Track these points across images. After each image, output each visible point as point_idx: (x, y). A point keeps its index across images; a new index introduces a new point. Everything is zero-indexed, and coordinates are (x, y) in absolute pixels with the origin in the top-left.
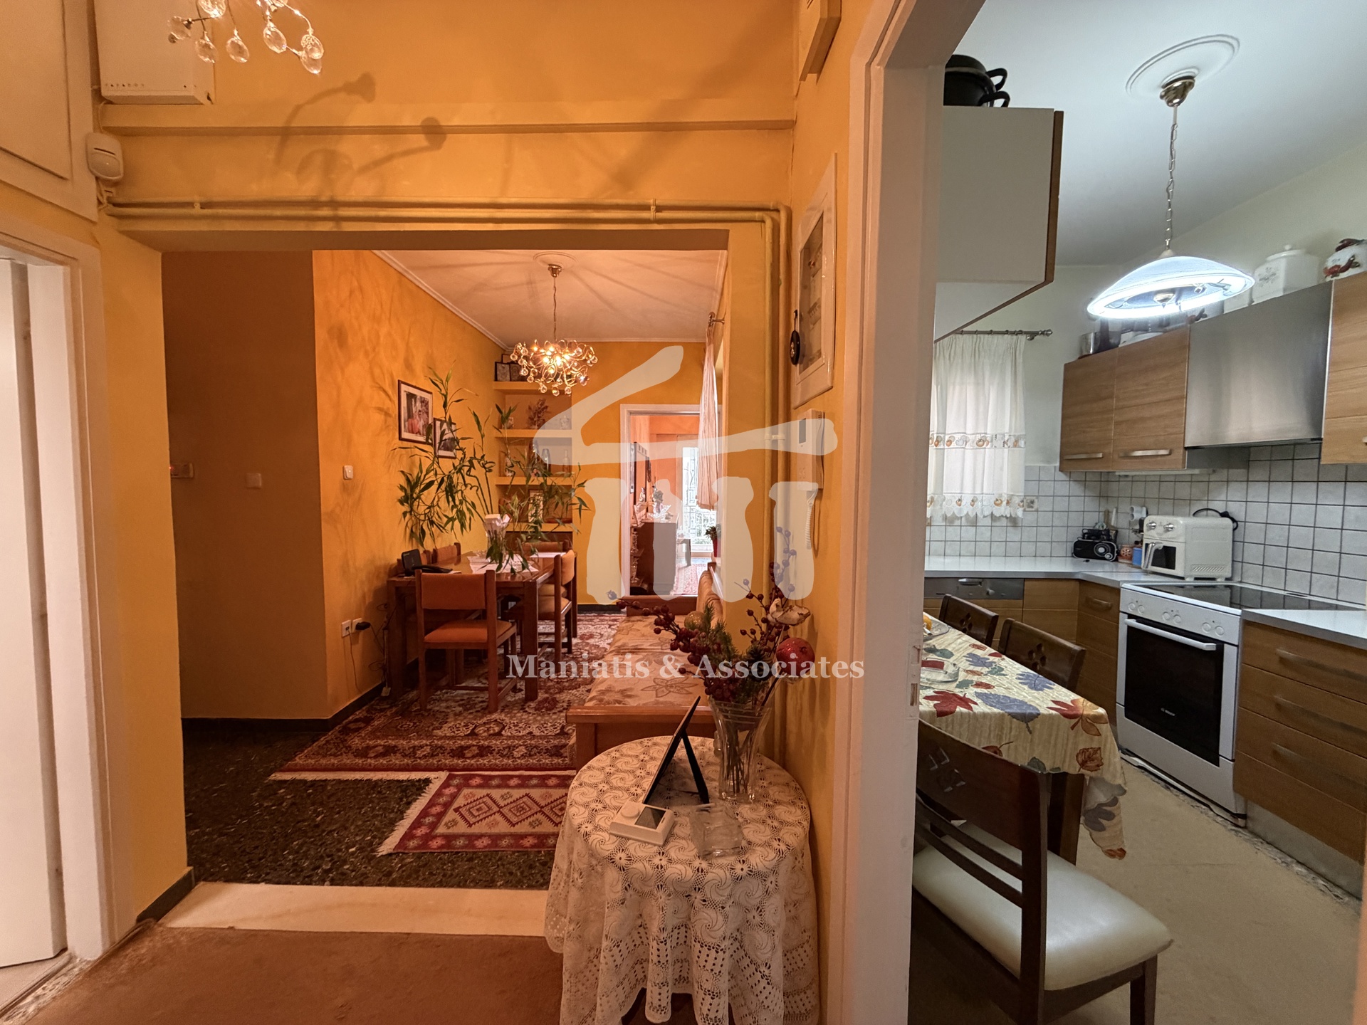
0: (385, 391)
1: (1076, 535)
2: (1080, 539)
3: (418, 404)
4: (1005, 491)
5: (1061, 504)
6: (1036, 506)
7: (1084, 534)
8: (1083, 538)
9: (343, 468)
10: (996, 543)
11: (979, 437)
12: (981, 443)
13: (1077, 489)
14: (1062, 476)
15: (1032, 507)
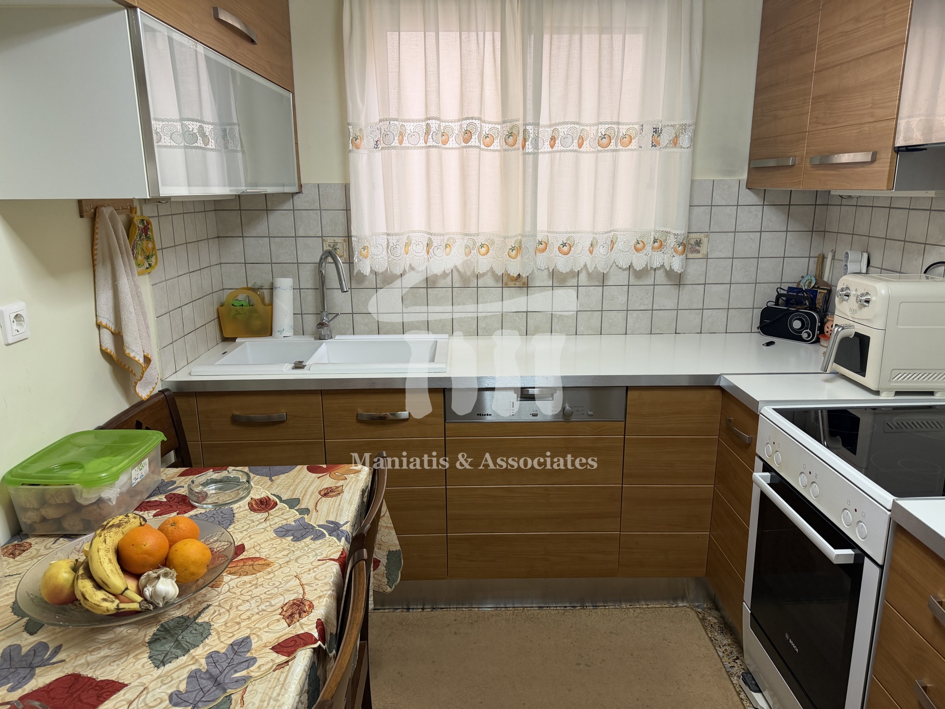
1: (767, 296)
2: (771, 304)
4: (651, 225)
5: (747, 245)
6: (703, 249)
7: (779, 296)
8: (777, 303)
10: (635, 314)
11: (603, 129)
12: (605, 141)
13: (774, 219)
14: (750, 197)
15: (699, 252)
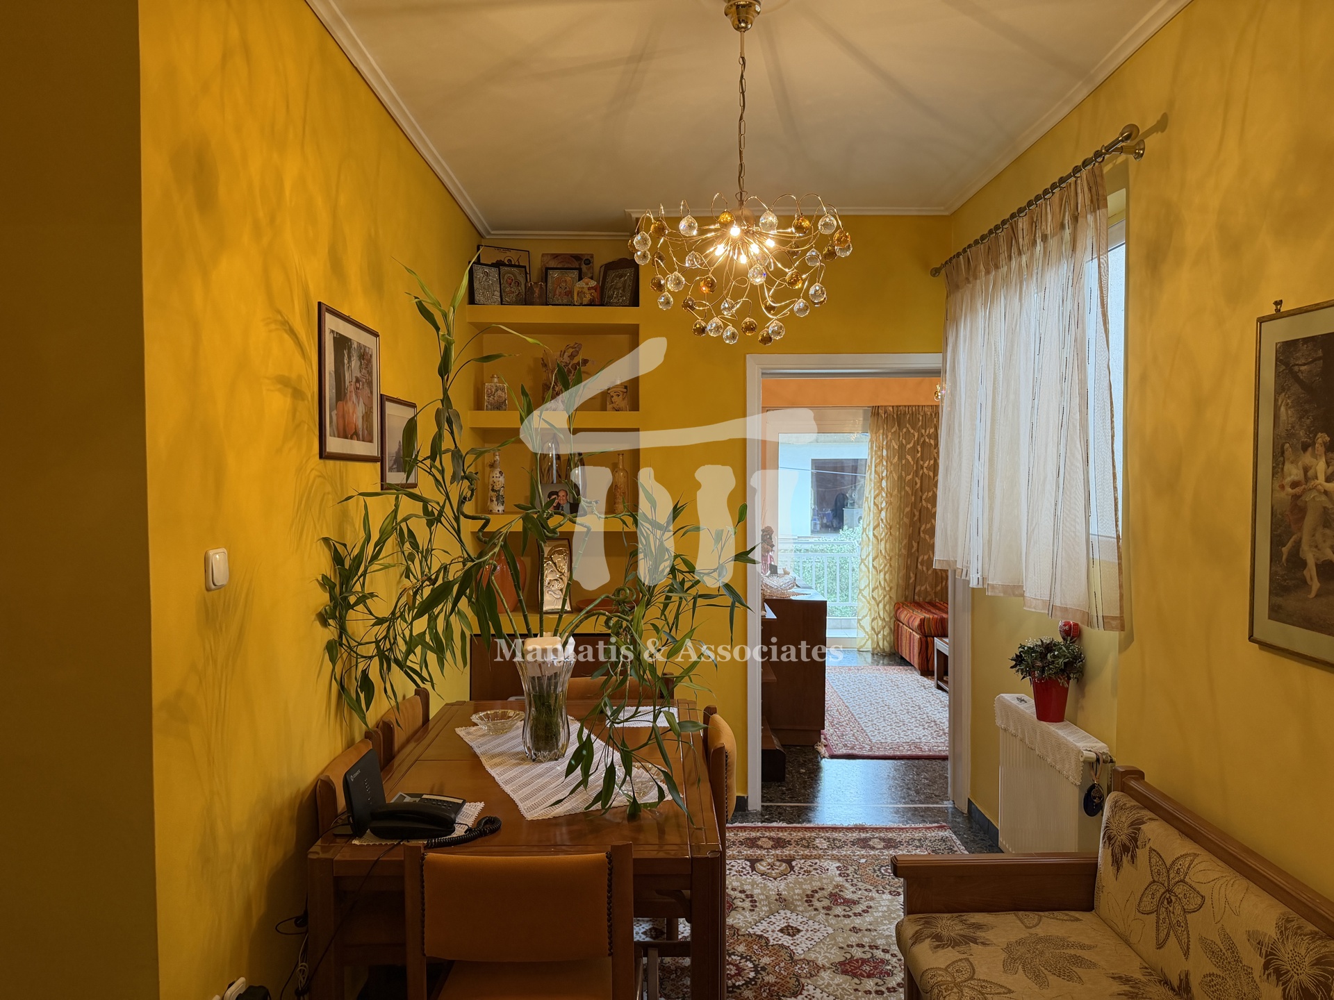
0: (292, 333)
3: (355, 363)
9: (206, 560)
